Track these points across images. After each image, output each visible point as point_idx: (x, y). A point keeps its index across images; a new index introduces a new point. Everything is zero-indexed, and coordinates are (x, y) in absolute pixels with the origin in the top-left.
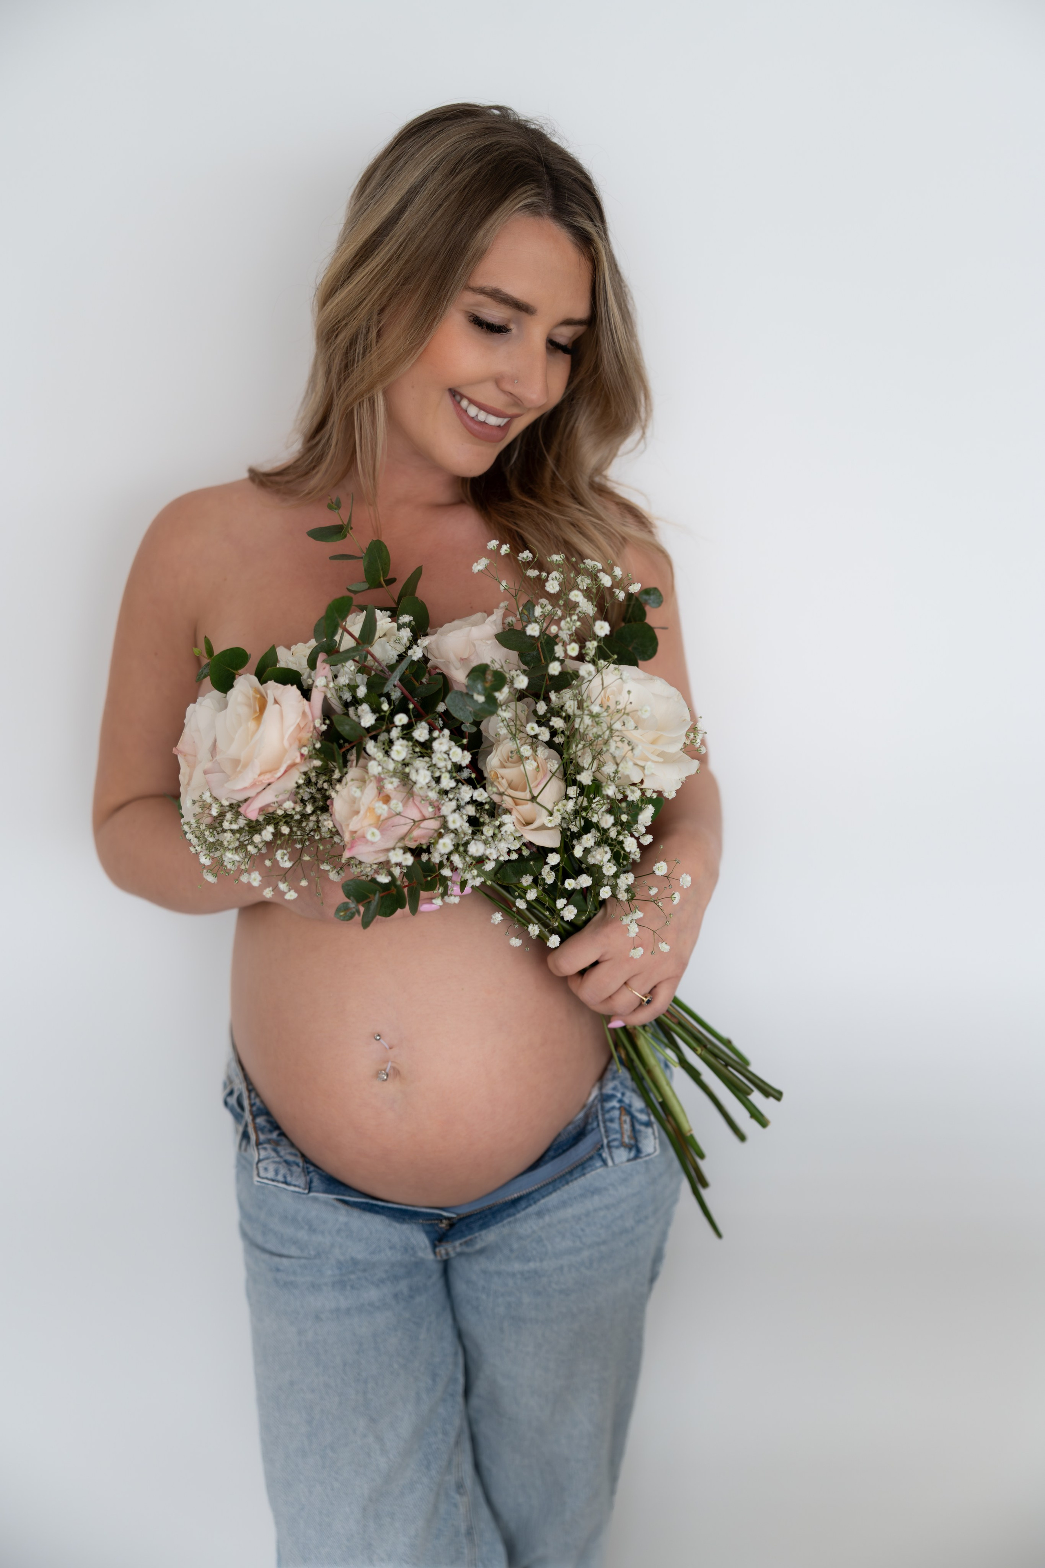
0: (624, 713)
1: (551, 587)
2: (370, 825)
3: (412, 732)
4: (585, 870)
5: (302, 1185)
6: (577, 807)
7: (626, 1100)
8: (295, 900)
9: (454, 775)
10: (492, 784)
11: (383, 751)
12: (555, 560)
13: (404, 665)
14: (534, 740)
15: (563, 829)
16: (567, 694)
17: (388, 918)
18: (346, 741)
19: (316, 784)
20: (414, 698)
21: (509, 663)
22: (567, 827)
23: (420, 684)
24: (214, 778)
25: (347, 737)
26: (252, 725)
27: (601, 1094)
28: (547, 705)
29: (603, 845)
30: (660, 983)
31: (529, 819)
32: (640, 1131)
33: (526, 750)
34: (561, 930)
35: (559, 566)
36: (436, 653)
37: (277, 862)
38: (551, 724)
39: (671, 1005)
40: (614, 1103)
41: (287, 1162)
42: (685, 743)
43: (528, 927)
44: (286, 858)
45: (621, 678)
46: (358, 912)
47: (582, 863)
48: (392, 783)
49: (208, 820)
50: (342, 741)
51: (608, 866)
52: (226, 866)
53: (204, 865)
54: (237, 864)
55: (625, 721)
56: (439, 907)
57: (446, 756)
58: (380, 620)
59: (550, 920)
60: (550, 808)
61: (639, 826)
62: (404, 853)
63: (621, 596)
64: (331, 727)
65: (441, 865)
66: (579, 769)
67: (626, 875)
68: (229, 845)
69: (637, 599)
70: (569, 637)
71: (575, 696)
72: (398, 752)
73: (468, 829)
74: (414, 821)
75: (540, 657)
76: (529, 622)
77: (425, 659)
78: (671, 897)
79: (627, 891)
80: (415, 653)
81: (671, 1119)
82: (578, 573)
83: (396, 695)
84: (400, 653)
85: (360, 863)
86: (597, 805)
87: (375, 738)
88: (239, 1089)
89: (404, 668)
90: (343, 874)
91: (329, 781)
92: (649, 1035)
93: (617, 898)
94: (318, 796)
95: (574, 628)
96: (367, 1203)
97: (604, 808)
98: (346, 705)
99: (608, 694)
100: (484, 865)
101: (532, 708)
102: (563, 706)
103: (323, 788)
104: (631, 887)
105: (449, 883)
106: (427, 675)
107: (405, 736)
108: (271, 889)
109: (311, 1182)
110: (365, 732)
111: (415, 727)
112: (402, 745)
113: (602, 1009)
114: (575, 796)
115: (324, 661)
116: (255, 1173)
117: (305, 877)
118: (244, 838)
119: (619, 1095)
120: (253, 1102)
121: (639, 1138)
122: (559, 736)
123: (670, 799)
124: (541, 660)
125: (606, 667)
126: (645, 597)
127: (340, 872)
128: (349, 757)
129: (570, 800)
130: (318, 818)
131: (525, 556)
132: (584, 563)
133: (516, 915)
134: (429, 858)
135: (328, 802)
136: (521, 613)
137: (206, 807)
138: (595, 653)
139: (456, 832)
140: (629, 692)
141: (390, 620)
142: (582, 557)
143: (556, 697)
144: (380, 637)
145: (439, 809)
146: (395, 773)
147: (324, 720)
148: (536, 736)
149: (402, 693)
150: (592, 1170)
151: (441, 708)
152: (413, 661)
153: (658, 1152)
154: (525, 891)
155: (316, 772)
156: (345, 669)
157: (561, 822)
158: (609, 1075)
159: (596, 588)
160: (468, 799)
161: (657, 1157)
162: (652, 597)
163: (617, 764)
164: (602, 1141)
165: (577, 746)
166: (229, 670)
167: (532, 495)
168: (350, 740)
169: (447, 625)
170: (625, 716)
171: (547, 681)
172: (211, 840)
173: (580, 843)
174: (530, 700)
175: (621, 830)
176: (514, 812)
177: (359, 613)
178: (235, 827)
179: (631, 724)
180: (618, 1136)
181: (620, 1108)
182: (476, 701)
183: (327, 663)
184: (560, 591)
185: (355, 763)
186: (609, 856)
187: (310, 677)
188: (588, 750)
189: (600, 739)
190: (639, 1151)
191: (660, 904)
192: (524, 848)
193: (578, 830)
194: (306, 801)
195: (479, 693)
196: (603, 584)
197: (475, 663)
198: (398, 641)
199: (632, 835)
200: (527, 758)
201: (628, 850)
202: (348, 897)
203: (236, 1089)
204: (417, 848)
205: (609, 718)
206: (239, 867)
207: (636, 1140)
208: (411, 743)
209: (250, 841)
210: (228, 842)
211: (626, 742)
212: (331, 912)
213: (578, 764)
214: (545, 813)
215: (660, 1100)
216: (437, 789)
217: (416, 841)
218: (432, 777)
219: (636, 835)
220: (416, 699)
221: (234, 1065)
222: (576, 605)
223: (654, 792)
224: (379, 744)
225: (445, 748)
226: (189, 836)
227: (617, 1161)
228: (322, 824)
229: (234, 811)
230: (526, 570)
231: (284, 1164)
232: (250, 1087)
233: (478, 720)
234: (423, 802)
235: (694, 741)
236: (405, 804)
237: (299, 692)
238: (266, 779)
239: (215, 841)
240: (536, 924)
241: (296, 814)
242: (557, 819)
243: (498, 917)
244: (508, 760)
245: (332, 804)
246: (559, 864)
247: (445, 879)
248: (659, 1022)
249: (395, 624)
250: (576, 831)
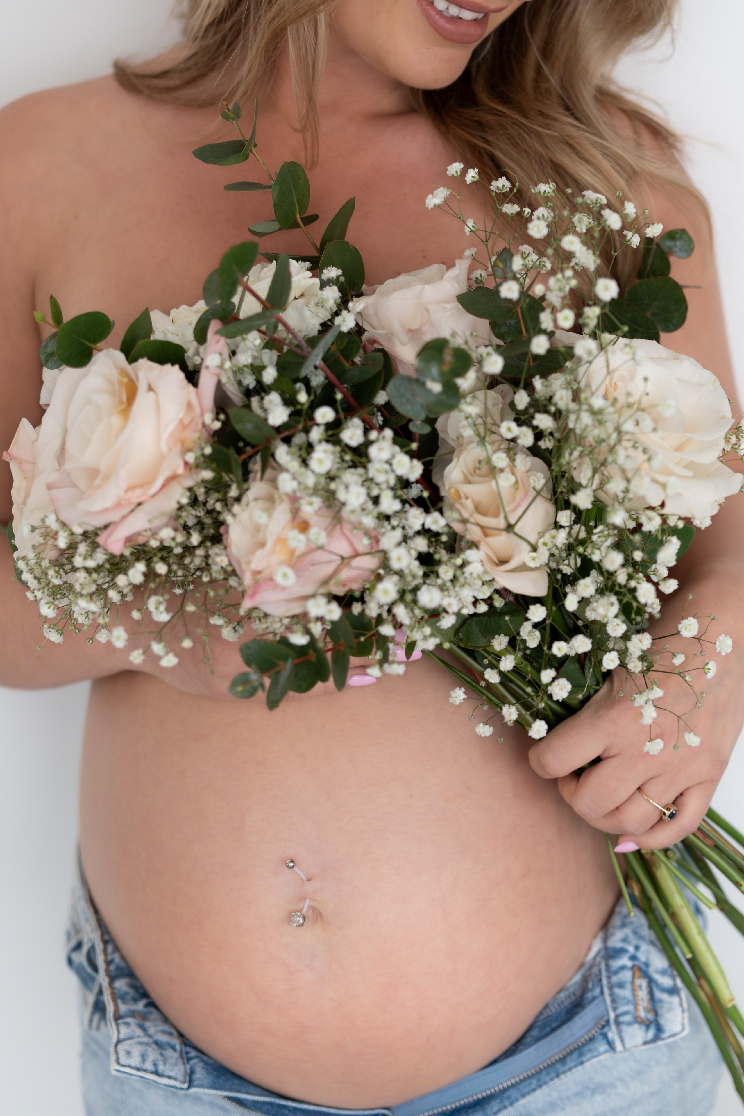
0: (638, 409)
1: (536, 229)
2: (281, 563)
3: (340, 432)
4: (583, 629)
5: (181, 1078)
6: (571, 540)
7: (642, 957)
8: (174, 668)
9: (400, 492)
10: (452, 507)
11: (299, 460)
12: (542, 191)
13: (329, 338)
14: (512, 444)
15: (551, 570)
16: (557, 380)
17: (303, 695)
18: (247, 444)
19: (205, 504)
20: (342, 384)
21: (476, 336)
22: (556, 568)
23: (352, 365)
24: (62, 494)
25: (248, 439)
26: (116, 420)
27: (606, 948)
28: (529, 395)
29: (607, 593)
30: (687, 789)
31: (503, 555)
32: (661, 1001)
33: (500, 460)
34: (549, 713)
35: (547, 199)
36: (374, 321)
37: (150, 613)
38: (535, 422)
39: (704, 820)
40: (625, 961)
41: (158, 1044)
42: (724, 450)
43: (501, 709)
44: (162, 608)
45: (634, 359)
46: (262, 685)
47: (578, 619)
48: (311, 504)
49: (53, 554)
50: (241, 444)
51: (614, 624)
52: (76, 620)
53: (46, 617)
54: (91, 616)
55: (640, 420)
56: (375, 680)
57: (387, 467)
58: (296, 275)
59: (532, 699)
60: (533, 540)
61: (658, 567)
62: (329, 602)
63: (635, 240)
64: (226, 424)
65: (379, 620)
66: (574, 487)
67: (639, 636)
68: (82, 589)
69: (658, 245)
70: (560, 300)
71: (569, 383)
72: (320, 461)
73: (419, 570)
74: (343, 558)
75: (520, 328)
76: (505, 279)
77: (359, 330)
78: (703, 668)
79: (642, 658)
80: (344, 321)
81: (703, 983)
82: (575, 209)
83: (318, 380)
84: (323, 321)
85: (266, 615)
86: (599, 537)
87: (287, 441)
88: (90, 940)
89: (330, 342)
90: (241, 631)
91: (224, 501)
92: (675, 864)
93: (626, 668)
94: (208, 521)
95: (567, 289)
96: (271, 1104)
97: (610, 541)
98: (248, 393)
99: (615, 380)
100: (440, 620)
101: (509, 400)
102: (551, 398)
103: (214, 510)
104: (647, 654)
105: (391, 646)
106: (361, 352)
107: (330, 439)
108: (140, 651)
109: (192, 1072)
110: (273, 432)
111: (344, 426)
112: (325, 452)
113: (606, 826)
114: (568, 524)
115: (217, 332)
116: (113, 1058)
117: (188, 635)
118: (102, 579)
119: (631, 949)
120: (110, 957)
121: (660, 1011)
122: (547, 440)
123: (703, 528)
124: (521, 332)
125: (613, 343)
126: (669, 243)
127: (238, 628)
128: (251, 466)
129: (562, 530)
130: (207, 552)
131: (500, 186)
132: (583, 196)
133: (484, 691)
134: (363, 611)
135: (222, 530)
136: (494, 266)
137: (51, 535)
138: (598, 323)
139: (401, 574)
140: (646, 379)
141: (309, 274)
142: (580, 187)
143: (542, 384)
144: (295, 299)
145: (377, 541)
146: (316, 491)
147: (217, 414)
148: (514, 440)
149: (327, 378)
150: (594, 1057)
151: (381, 398)
152: (341, 333)
153: (686, 1032)
154: (498, 657)
155: (206, 487)
156: (248, 343)
157: (549, 560)
158: (616, 921)
159: (599, 231)
160: (418, 527)
161: (683, 1039)
162: (678, 243)
163: (628, 481)
164: (608, 1014)
165: (571, 454)
166: (84, 344)
167: (506, 100)
168: (253, 442)
169: (389, 281)
170: (640, 413)
171: (529, 362)
172: (57, 582)
173: (574, 591)
174: (506, 387)
175: (634, 572)
176: (483, 546)
177: (265, 264)
178: (91, 564)
179: (647, 423)
180: (630, 1008)
181: (633, 968)
182: (429, 391)
183: (222, 335)
184: (548, 235)
185: (259, 475)
186: (616, 608)
187: (197, 353)
188: (587, 460)
189: (604, 444)
190: (659, 1029)
191: (687, 678)
192: (496, 597)
193: (572, 571)
194: (190, 528)
195: (434, 380)
196: (609, 227)
197: (429, 336)
198: (321, 304)
199: (649, 580)
200: (502, 470)
201: (642, 600)
202: (248, 662)
203: (85, 940)
204: (345, 596)
205: (616, 416)
206: (94, 620)
207: (656, 1014)
208: (338, 449)
209: (111, 584)
210: (81, 584)
211: (640, 449)
212: (223, 686)
213: (572, 478)
214: (527, 548)
215: (689, 956)
216: (375, 513)
217: (344, 585)
218: (368, 495)
219: (655, 579)
220: (345, 386)
221: (83, 906)
222: (569, 256)
223: (680, 518)
224: (294, 449)
225: (386, 455)
226: (26, 576)
227: (629, 1044)
228: (214, 561)
229: (89, 541)
230: (501, 205)
231: (154, 1046)
232: (106, 937)
233: (432, 416)
234: (355, 531)
235: (736, 446)
236: (330, 533)
237: (181, 375)
238: (136, 496)
239: (61, 583)
240: (513, 704)
241: (176, 546)
242: (543, 556)
243: (459, 695)
244: (475, 472)
245: (227, 532)
246: (544, 620)
247: (385, 639)
248: (687, 844)
249: (317, 281)
250: (569, 573)
